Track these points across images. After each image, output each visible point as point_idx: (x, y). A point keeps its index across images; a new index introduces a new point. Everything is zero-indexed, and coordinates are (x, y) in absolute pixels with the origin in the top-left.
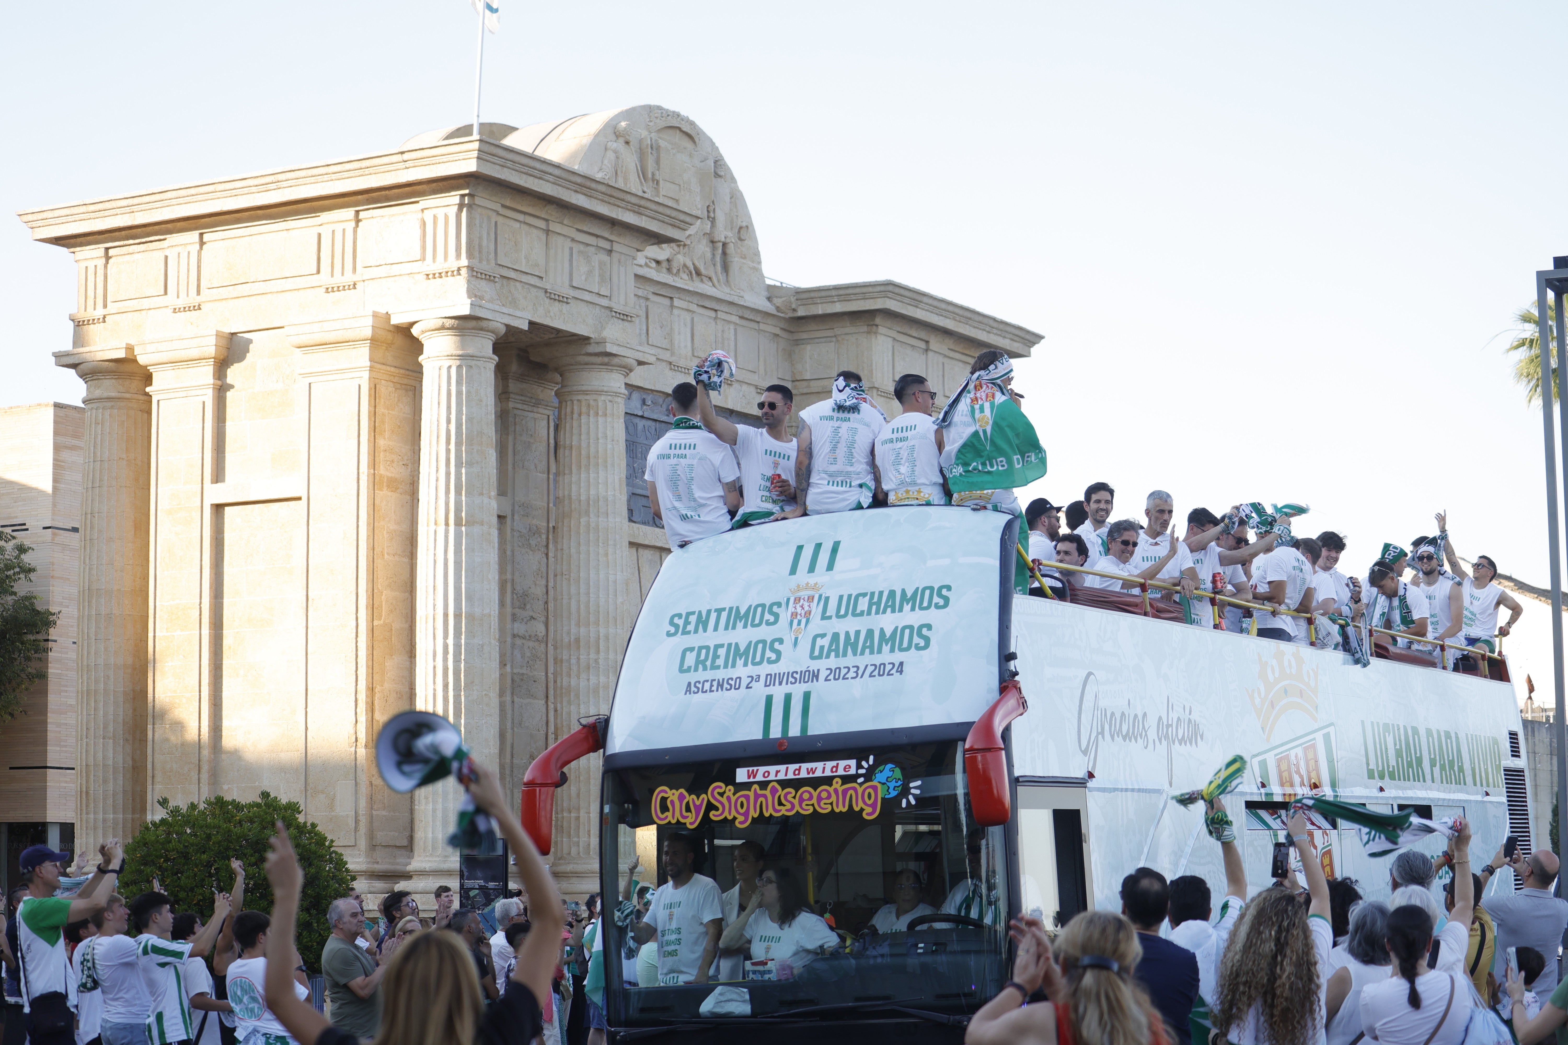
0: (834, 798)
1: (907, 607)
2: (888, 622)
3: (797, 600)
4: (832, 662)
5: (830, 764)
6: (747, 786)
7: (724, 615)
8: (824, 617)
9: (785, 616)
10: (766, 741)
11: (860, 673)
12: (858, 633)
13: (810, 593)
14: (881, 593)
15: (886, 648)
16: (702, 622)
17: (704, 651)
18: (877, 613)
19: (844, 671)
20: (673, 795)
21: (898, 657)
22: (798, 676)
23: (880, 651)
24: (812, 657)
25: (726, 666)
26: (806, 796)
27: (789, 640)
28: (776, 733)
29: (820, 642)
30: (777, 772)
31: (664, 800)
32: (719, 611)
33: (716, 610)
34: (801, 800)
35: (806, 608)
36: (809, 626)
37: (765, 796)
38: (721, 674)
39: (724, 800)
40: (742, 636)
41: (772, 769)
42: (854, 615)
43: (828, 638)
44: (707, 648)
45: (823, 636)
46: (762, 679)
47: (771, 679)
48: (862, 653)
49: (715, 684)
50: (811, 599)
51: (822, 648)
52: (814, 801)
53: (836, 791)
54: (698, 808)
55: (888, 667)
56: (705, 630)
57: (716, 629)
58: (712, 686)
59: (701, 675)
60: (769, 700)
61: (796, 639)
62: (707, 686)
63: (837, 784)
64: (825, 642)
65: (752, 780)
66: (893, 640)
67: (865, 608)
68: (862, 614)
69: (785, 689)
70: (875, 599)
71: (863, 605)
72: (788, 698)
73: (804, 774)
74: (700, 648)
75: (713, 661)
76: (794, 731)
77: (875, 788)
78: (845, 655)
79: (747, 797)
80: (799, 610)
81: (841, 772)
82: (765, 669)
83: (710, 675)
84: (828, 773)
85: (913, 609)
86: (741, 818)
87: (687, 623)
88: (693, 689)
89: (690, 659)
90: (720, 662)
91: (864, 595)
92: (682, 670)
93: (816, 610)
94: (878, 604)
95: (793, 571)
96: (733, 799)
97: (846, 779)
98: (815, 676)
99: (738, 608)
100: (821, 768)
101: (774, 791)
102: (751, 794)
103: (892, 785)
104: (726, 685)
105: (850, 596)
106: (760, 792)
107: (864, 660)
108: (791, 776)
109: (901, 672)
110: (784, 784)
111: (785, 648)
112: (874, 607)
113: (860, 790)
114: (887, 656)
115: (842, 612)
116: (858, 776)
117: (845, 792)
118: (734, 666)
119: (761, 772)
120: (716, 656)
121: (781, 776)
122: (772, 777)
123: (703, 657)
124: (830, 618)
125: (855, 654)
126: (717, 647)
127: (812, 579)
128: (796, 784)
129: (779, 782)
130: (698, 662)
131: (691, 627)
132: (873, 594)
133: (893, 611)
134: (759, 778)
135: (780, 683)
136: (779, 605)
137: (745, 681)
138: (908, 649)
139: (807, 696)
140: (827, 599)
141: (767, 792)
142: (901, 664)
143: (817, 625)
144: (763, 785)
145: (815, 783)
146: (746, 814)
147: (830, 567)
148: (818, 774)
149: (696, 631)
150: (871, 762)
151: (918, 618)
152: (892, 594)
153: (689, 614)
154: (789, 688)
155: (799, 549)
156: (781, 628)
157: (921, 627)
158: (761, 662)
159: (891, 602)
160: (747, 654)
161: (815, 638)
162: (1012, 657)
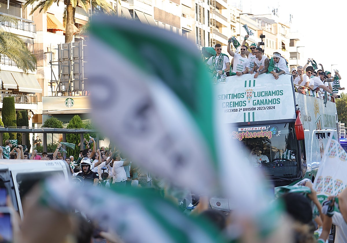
1: (274, 95)
2: (270, 98)
3: (248, 93)
4: (258, 106)
5: (260, 127)
6: (241, 132)
7: (231, 95)
9: (245, 96)
10: (245, 122)
11: (265, 108)
12: (263, 100)
13: (251, 91)
14: (267, 92)
16: (226, 97)
18: (267, 96)
19: (261, 108)
21: (273, 105)
22: (251, 109)
23: (269, 104)
24: (253, 105)
25: (233, 107)
26: (255, 134)
27: (247, 101)
28: (247, 121)
30: (248, 129)
32: (230, 95)
33: (229, 94)
34: (254, 135)
35: (250, 94)
36: (252, 98)
37: (245, 134)
39: (236, 135)
40: (236, 100)
41: (247, 128)
42: (262, 96)
43: (257, 101)
44: (228, 103)
45: (255, 100)
46: (243, 109)
47: (244, 110)
48: (265, 104)
49: (231, 110)
51: (255, 103)
52: (257, 135)
53: (262, 133)
55: (271, 107)
56: (227, 99)
57: (229, 99)
58: (231, 111)
59: (227, 108)
60: (245, 113)
61: (249, 101)
62: (230, 111)
63: (262, 131)
64: (256, 102)
65: (242, 130)
66: (272, 101)
67: (264, 95)
68: (263, 96)
69: (248, 111)
70: (266, 93)
71: (263, 94)
72: (249, 113)
73: (254, 129)
74: (227, 103)
75: (230, 106)
76: (251, 120)
77: (270, 132)
78: (261, 105)
79: (241, 134)
80: (249, 95)
81: (262, 129)
82: (243, 107)
83: (230, 108)
84: (260, 129)
88: (226, 111)
90: (232, 105)
91: (264, 92)
92: (223, 107)
93: (253, 95)
95: (245, 86)
96: (238, 135)
97: (264, 130)
98: (255, 109)
99: (234, 94)
101: (247, 133)
103: (274, 132)
104: (234, 111)
105: (260, 92)
106: (244, 133)
107: (266, 106)
109: (274, 108)
110: (250, 131)
111: (247, 103)
112: (266, 95)
113: (267, 133)
114: (270, 105)
115: (259, 95)
116: (266, 130)
117: (264, 133)
118: (235, 106)
124: (256, 97)
125: (263, 105)
126: (231, 102)
127: (250, 88)
128: (253, 131)
130: (226, 105)
131: (223, 98)
133: (271, 95)
134: (244, 130)
135: (247, 110)
136: (244, 94)
137: (238, 110)
138: (275, 103)
139: (253, 113)
140: (255, 92)
142: (274, 107)
143: (253, 98)
145: (257, 131)
146: (241, 138)
147: (254, 86)
148: (257, 129)
149: (225, 99)
150: (269, 127)
151: (276, 97)
152: (270, 92)
153: (222, 95)
154: (249, 111)
155: (246, 81)
156: (245, 98)
157: (277, 99)
158: (241, 106)
159: (270, 93)
160: (238, 104)
161: (253, 101)
162: (297, 105)
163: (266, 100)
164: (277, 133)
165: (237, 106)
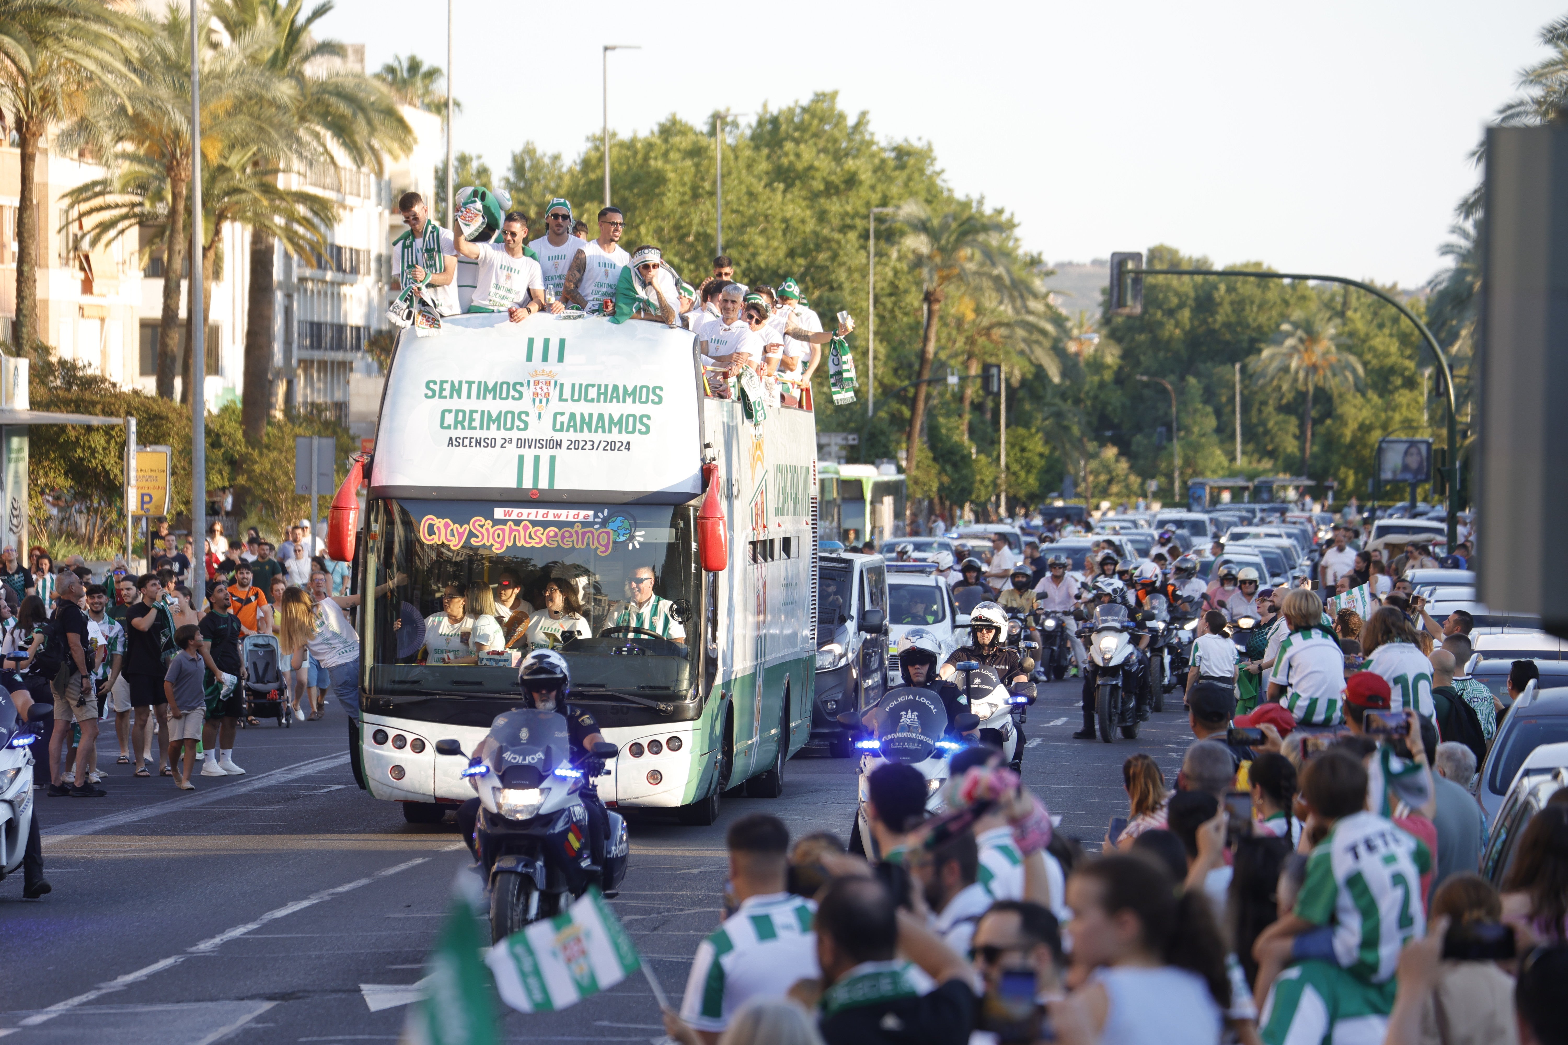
0: (575, 537)
1: (629, 400)
2: (615, 409)
3: (536, 383)
4: (572, 435)
5: (572, 513)
6: (503, 522)
7: (474, 387)
8: (561, 399)
9: (528, 394)
10: (519, 490)
11: (595, 446)
12: (591, 415)
13: (548, 379)
14: (606, 386)
15: (615, 430)
16: (456, 390)
17: (461, 415)
18: (605, 401)
19: (582, 444)
20: (439, 523)
21: (625, 438)
22: (544, 443)
23: (610, 431)
24: (554, 430)
25: (481, 428)
26: (552, 534)
27: (533, 413)
28: (528, 484)
29: (559, 419)
30: (529, 514)
31: (431, 527)
32: (470, 383)
33: (467, 382)
34: (548, 537)
35: (545, 390)
37: (518, 531)
38: (478, 434)
39: (483, 530)
40: (493, 406)
41: (525, 511)
42: (586, 400)
43: (567, 416)
44: (463, 411)
45: (562, 414)
46: (514, 442)
47: (521, 443)
48: (596, 431)
49: (473, 441)
50: (548, 383)
51: (562, 423)
52: (559, 538)
53: (577, 532)
54: (461, 535)
55: (618, 445)
56: (459, 397)
57: (469, 397)
58: (470, 442)
59: (460, 433)
60: (521, 458)
61: (540, 414)
62: (467, 442)
63: (578, 528)
64: (565, 419)
65: (507, 518)
66: (620, 423)
67: (595, 396)
68: (592, 400)
69: (534, 451)
70: (602, 390)
71: (593, 393)
72: (537, 459)
73: (551, 518)
74: (457, 412)
75: (470, 423)
76: (543, 484)
77: (608, 533)
78: (582, 431)
79: (503, 531)
80: (539, 390)
81: (581, 518)
82: (515, 435)
83: (468, 433)
84: (570, 519)
85: (634, 402)
86: (498, 546)
87: (442, 389)
88: (454, 442)
89: (449, 419)
90: (476, 424)
91: (593, 386)
92: (442, 426)
93: (554, 394)
94: (605, 394)
95: (529, 358)
96: (491, 530)
97: (585, 524)
98: (559, 444)
99: (485, 382)
100: (566, 515)
101: (526, 528)
102: (507, 528)
103: (622, 532)
104: (483, 443)
105: (580, 385)
106: (514, 527)
107: (598, 436)
108: (540, 518)
109: (629, 449)
110: (535, 523)
111: (532, 419)
112: (602, 397)
113: (596, 534)
114: (615, 436)
115: (576, 397)
116: (595, 523)
117: (584, 534)
118: (488, 428)
119: (515, 513)
120: (472, 420)
121: (532, 517)
122: (524, 517)
123: (460, 418)
124: (567, 400)
125: (590, 431)
126: (472, 412)
127: (547, 367)
128: (545, 524)
129: (531, 521)
130: (456, 422)
131: (446, 393)
132: (599, 386)
133: (618, 401)
134: (514, 516)
135: (530, 447)
136: (522, 385)
137: (499, 442)
138: (633, 432)
139: (553, 459)
140: (562, 385)
141: (520, 528)
142: (628, 443)
143: (555, 405)
144: (517, 523)
145: (560, 525)
146: (502, 543)
147: (561, 359)
148: (563, 518)
149: (451, 397)
150: (606, 514)
151: (638, 409)
152: (615, 388)
153: (442, 382)
154: (538, 452)
155: (531, 341)
156: (525, 404)
157: (642, 417)
158: (511, 429)
159: (615, 394)
160: (498, 420)
161: (555, 415)
162: (707, 446)
163: (601, 417)
164: (632, 538)
165: (494, 427)
